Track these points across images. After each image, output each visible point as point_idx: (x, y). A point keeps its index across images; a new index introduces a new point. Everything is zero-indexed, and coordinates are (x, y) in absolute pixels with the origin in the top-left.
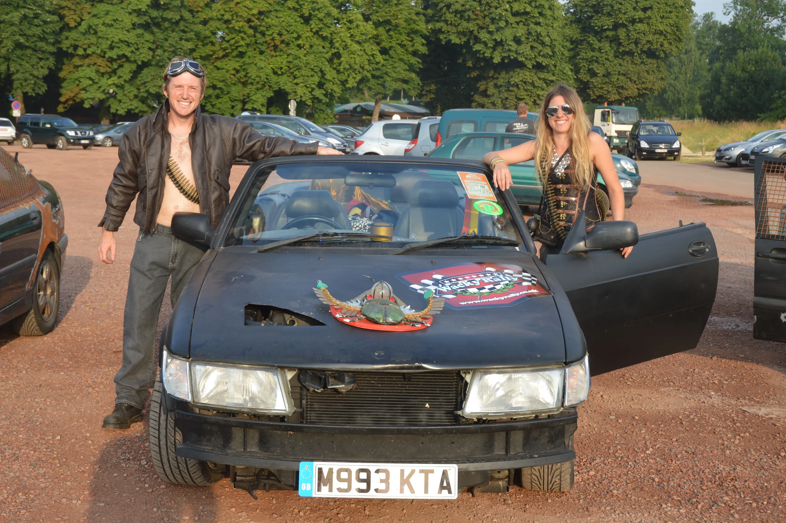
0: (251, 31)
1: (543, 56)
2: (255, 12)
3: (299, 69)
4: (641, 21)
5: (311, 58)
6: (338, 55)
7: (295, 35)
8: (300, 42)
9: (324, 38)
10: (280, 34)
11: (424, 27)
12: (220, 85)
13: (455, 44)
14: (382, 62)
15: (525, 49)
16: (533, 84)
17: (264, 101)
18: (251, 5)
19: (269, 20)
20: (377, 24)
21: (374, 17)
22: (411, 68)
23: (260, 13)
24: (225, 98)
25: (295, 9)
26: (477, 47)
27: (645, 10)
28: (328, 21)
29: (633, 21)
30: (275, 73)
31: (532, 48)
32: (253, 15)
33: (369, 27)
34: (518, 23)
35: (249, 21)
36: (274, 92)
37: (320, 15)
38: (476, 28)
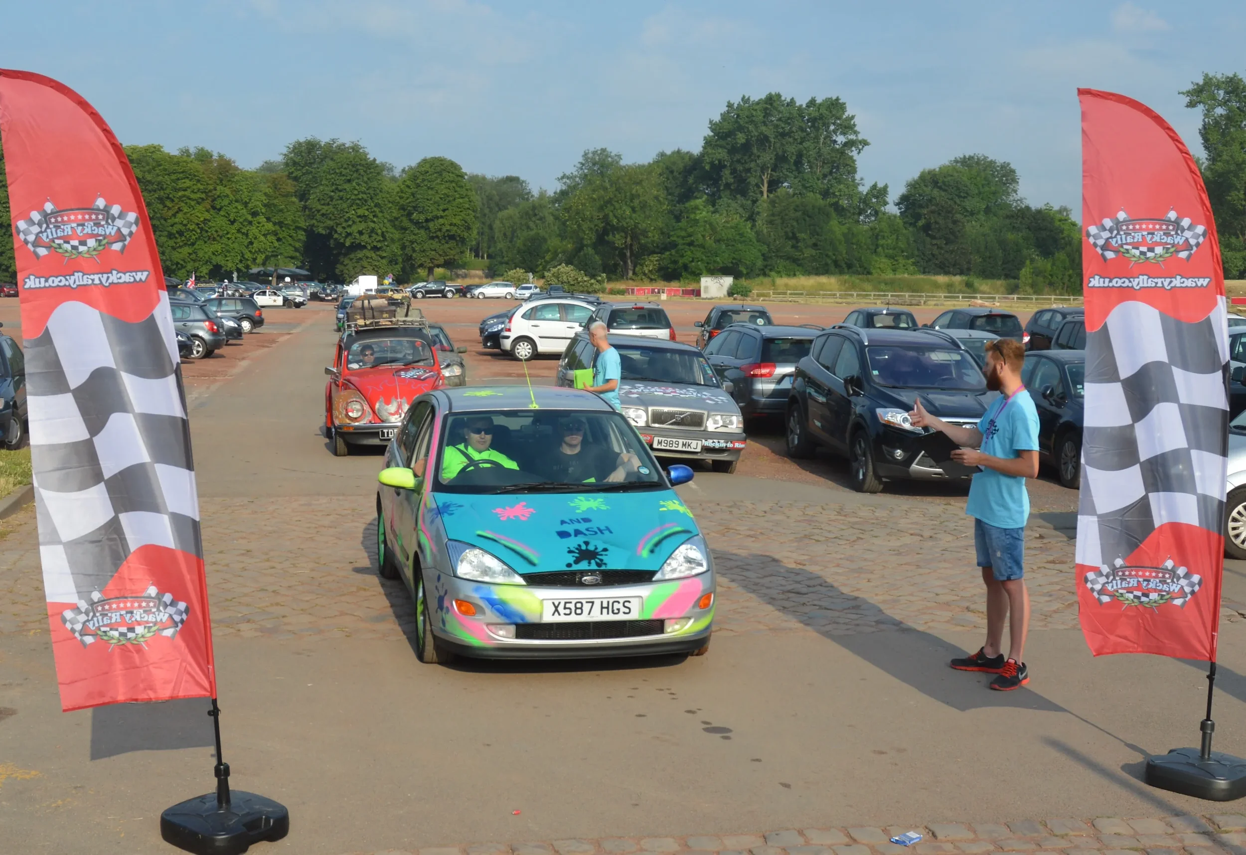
0: (199, 231)
1: (377, 242)
2: (202, 219)
3: (228, 251)
4: (442, 217)
5: (236, 245)
6: (251, 243)
7: (225, 232)
8: (229, 236)
9: (243, 234)
10: (217, 231)
11: (304, 224)
12: (181, 262)
13: (322, 234)
14: (278, 246)
15: (365, 237)
16: (371, 258)
17: (207, 271)
18: (199, 215)
19: (210, 223)
20: (275, 224)
21: (273, 220)
22: (296, 250)
23: (205, 220)
24: (183, 271)
25: (224, 216)
26: (336, 236)
27: (444, 210)
28: (245, 223)
29: (437, 218)
30: (214, 254)
31: (370, 236)
32: (201, 221)
33: (270, 226)
34: (360, 222)
35: (198, 224)
36: (214, 266)
37: (241, 220)
38: (335, 225)
